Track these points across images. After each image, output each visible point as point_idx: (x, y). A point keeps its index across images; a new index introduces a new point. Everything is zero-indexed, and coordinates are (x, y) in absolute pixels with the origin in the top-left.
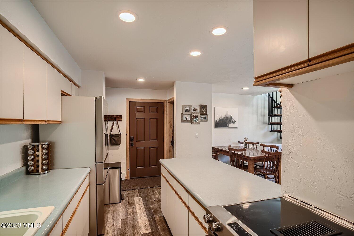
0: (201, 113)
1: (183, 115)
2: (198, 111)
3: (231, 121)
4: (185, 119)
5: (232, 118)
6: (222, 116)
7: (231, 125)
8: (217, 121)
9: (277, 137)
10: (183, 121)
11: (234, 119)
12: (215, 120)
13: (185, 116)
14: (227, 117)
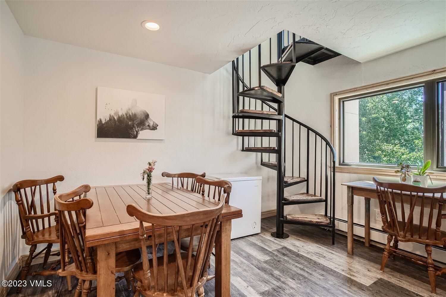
3: (144, 125)
5: (147, 116)
6: (119, 110)
7: (143, 134)
8: (103, 122)
9: (256, 163)
11: (153, 119)
12: (98, 119)
14: (133, 113)
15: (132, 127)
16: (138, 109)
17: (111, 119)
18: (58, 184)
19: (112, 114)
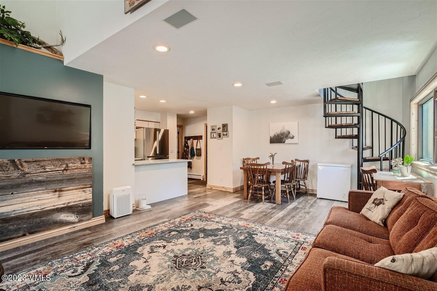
0: (224, 131)
1: (211, 133)
2: (221, 130)
3: (288, 137)
4: (212, 136)
6: (277, 131)
7: (288, 141)
8: (272, 137)
10: (211, 138)
13: (212, 134)
14: (283, 132)
15: (282, 138)
16: (285, 130)
17: (275, 135)
18: (258, 160)
19: (275, 133)
